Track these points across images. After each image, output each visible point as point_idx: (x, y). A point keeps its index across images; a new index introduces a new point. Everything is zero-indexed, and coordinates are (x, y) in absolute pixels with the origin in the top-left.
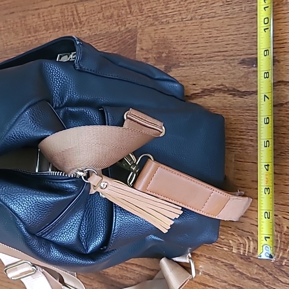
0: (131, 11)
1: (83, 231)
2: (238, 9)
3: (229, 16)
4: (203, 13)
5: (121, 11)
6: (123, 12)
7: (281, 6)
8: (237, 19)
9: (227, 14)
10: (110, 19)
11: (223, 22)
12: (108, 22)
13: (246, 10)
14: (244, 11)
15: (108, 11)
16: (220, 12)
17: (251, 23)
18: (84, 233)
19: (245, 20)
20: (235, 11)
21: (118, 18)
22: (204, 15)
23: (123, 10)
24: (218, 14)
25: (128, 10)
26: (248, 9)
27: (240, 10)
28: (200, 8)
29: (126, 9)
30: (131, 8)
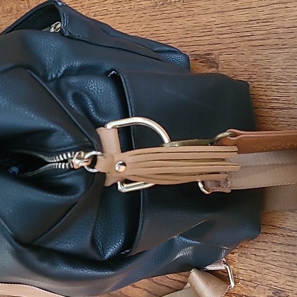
0: (29, 6)
1: (99, 231)
2: (128, 8)
3: (120, 14)
4: (96, 10)
5: (20, 5)
6: (22, 6)
7: (166, 5)
8: (127, 17)
9: (118, 12)
10: (9, 13)
11: (114, 20)
12: (8, 16)
13: (135, 9)
14: (133, 9)
15: (8, 5)
16: (111, 10)
17: (140, 22)
18: (100, 233)
19: (134, 18)
20: (125, 9)
21: (17, 13)
22: (97, 12)
23: (21, 4)
24: (110, 11)
25: (27, 5)
26: (137, 7)
27: (129, 9)
28: (93, 5)
29: (25, 4)
30: (29, 2)
